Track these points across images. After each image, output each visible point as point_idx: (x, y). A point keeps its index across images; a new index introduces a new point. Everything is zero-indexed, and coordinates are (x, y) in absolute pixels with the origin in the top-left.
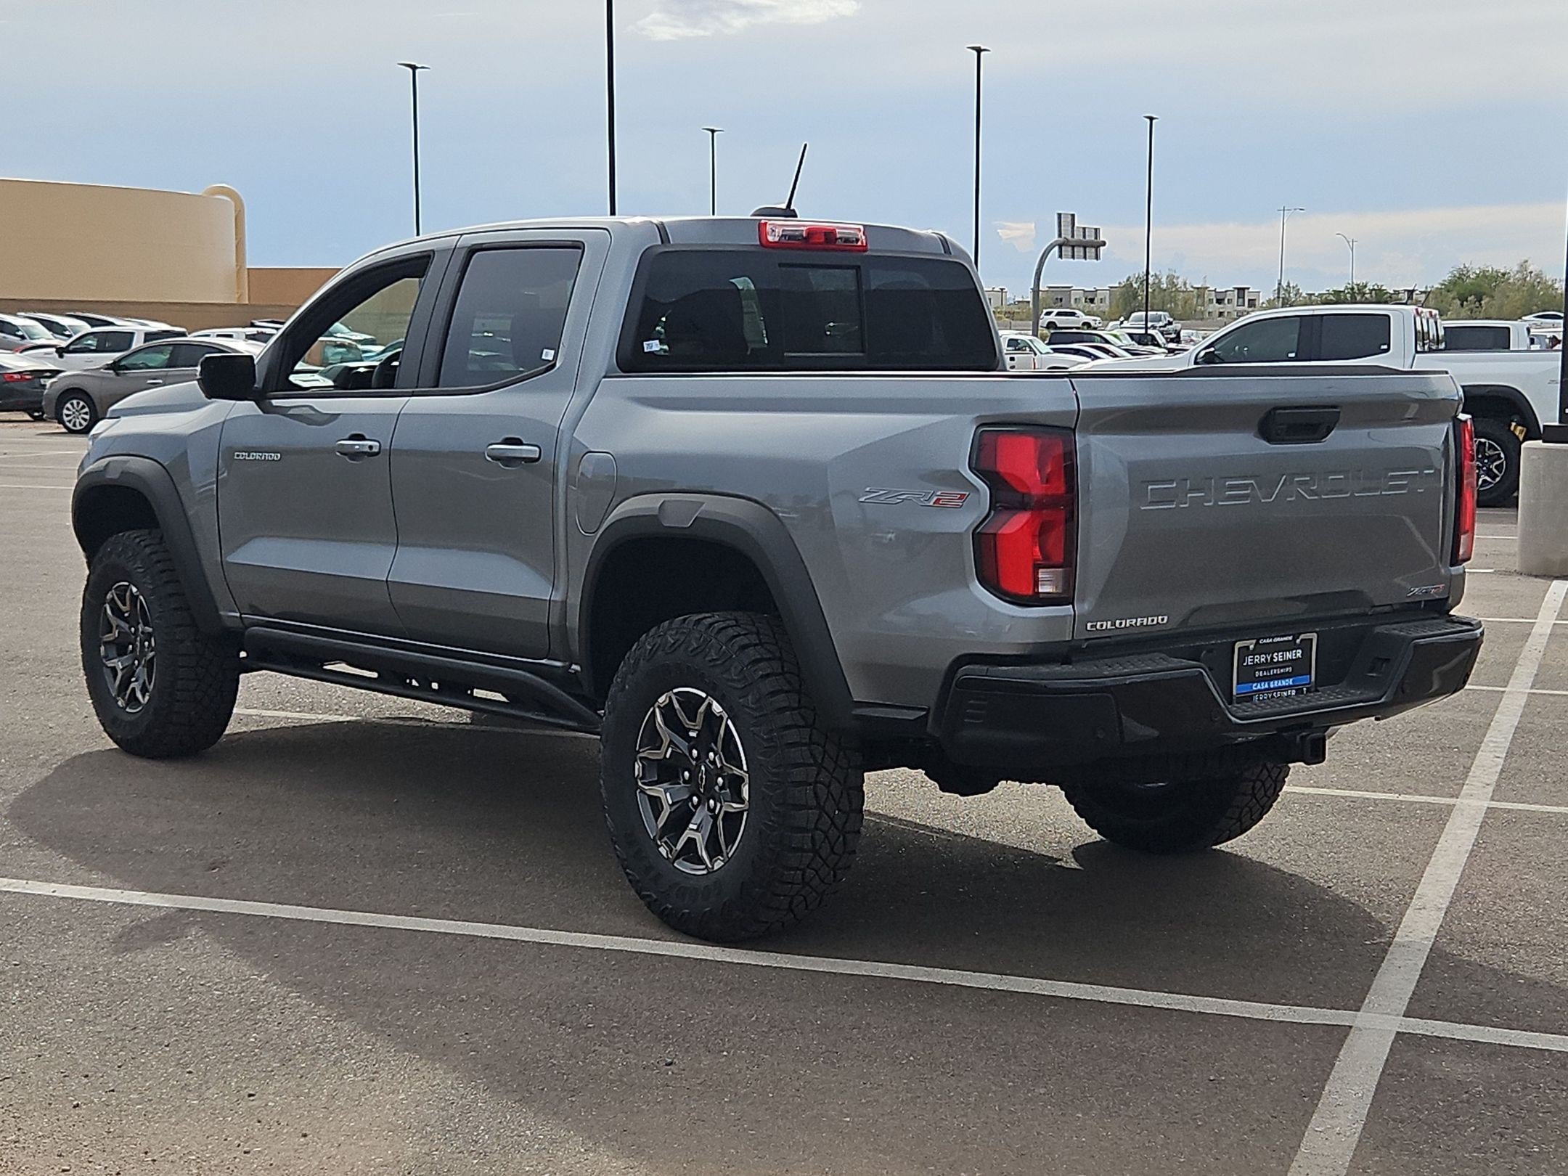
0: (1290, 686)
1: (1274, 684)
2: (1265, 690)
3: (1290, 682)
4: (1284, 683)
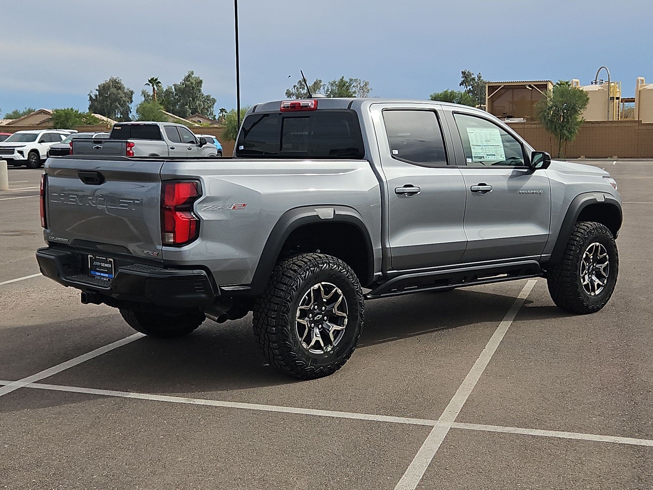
0: (106, 277)
1: (102, 274)
2: (99, 275)
3: (107, 275)
4: (105, 275)
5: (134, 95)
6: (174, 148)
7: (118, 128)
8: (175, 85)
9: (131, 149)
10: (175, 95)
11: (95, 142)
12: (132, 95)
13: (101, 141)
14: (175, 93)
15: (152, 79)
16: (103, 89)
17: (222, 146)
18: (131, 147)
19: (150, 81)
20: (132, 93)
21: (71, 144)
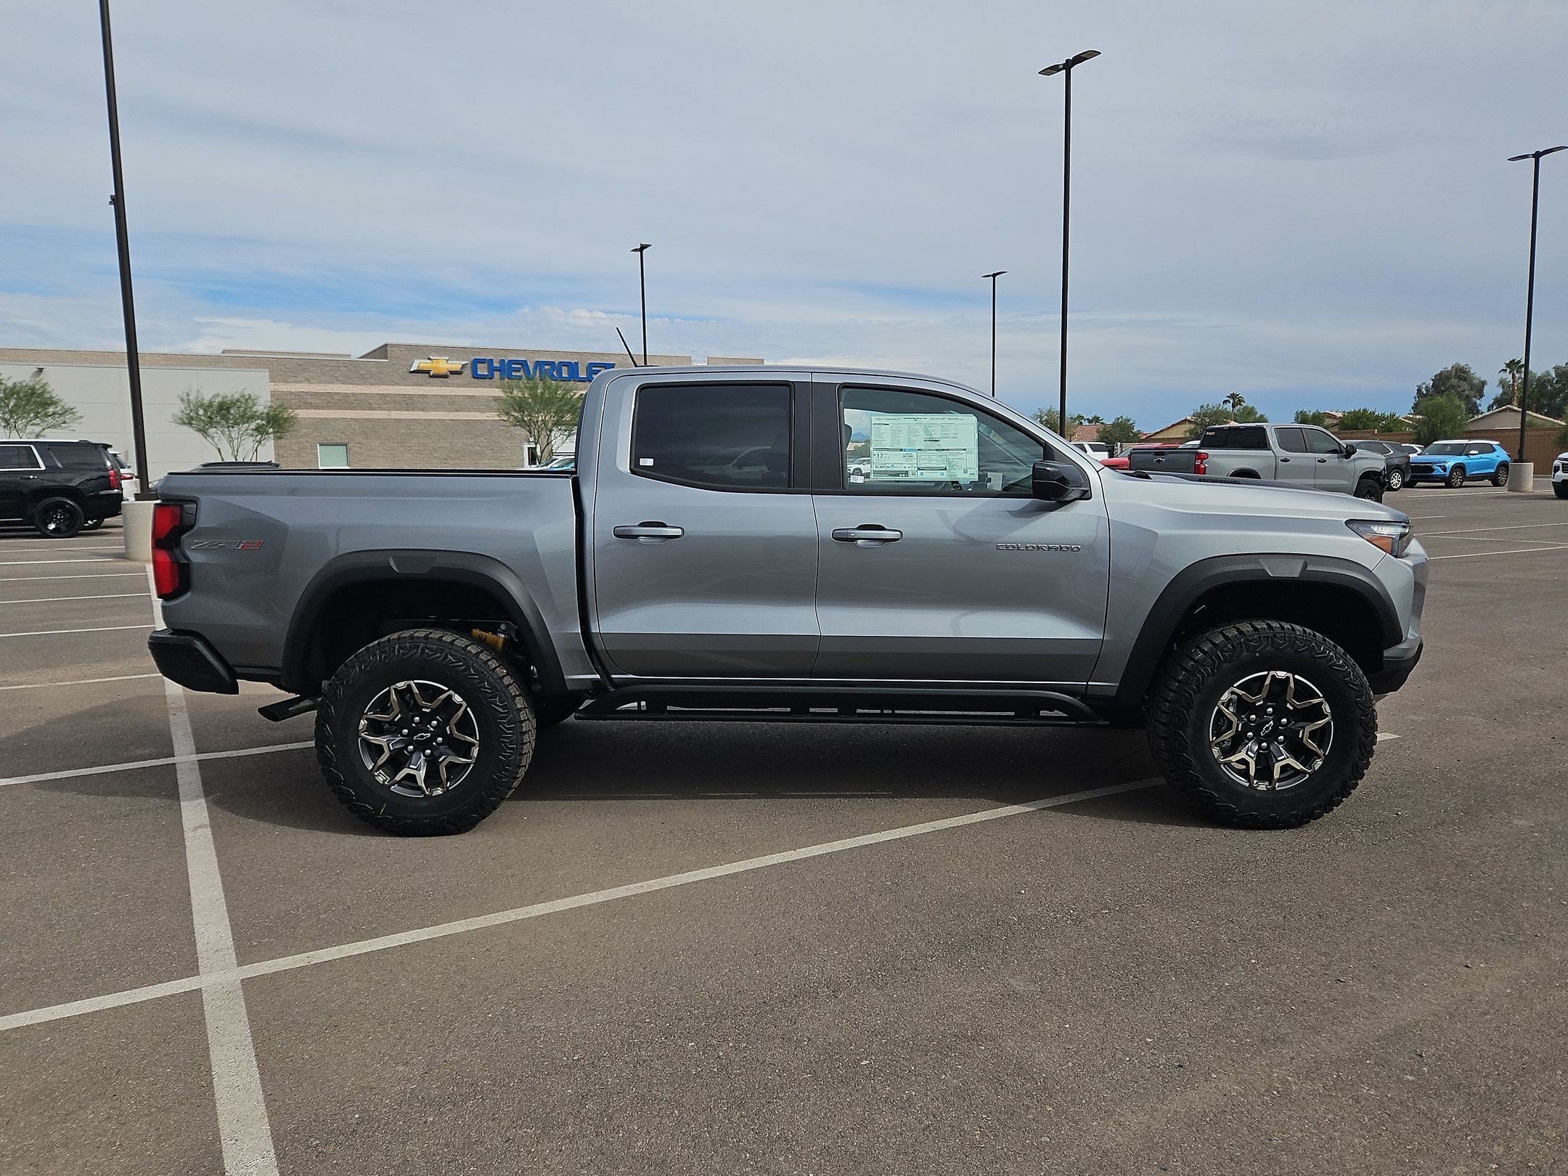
5: (1486, 387)
6: (1289, 460)
7: (1211, 434)
8: (1557, 369)
9: (1202, 463)
10: (1556, 383)
11: (1157, 454)
12: (1483, 387)
13: (1164, 452)
14: (1556, 379)
15: (1512, 362)
16: (1441, 382)
17: (1509, 456)
18: (1202, 459)
19: (1508, 365)
20: (1484, 383)
21: (1130, 457)
